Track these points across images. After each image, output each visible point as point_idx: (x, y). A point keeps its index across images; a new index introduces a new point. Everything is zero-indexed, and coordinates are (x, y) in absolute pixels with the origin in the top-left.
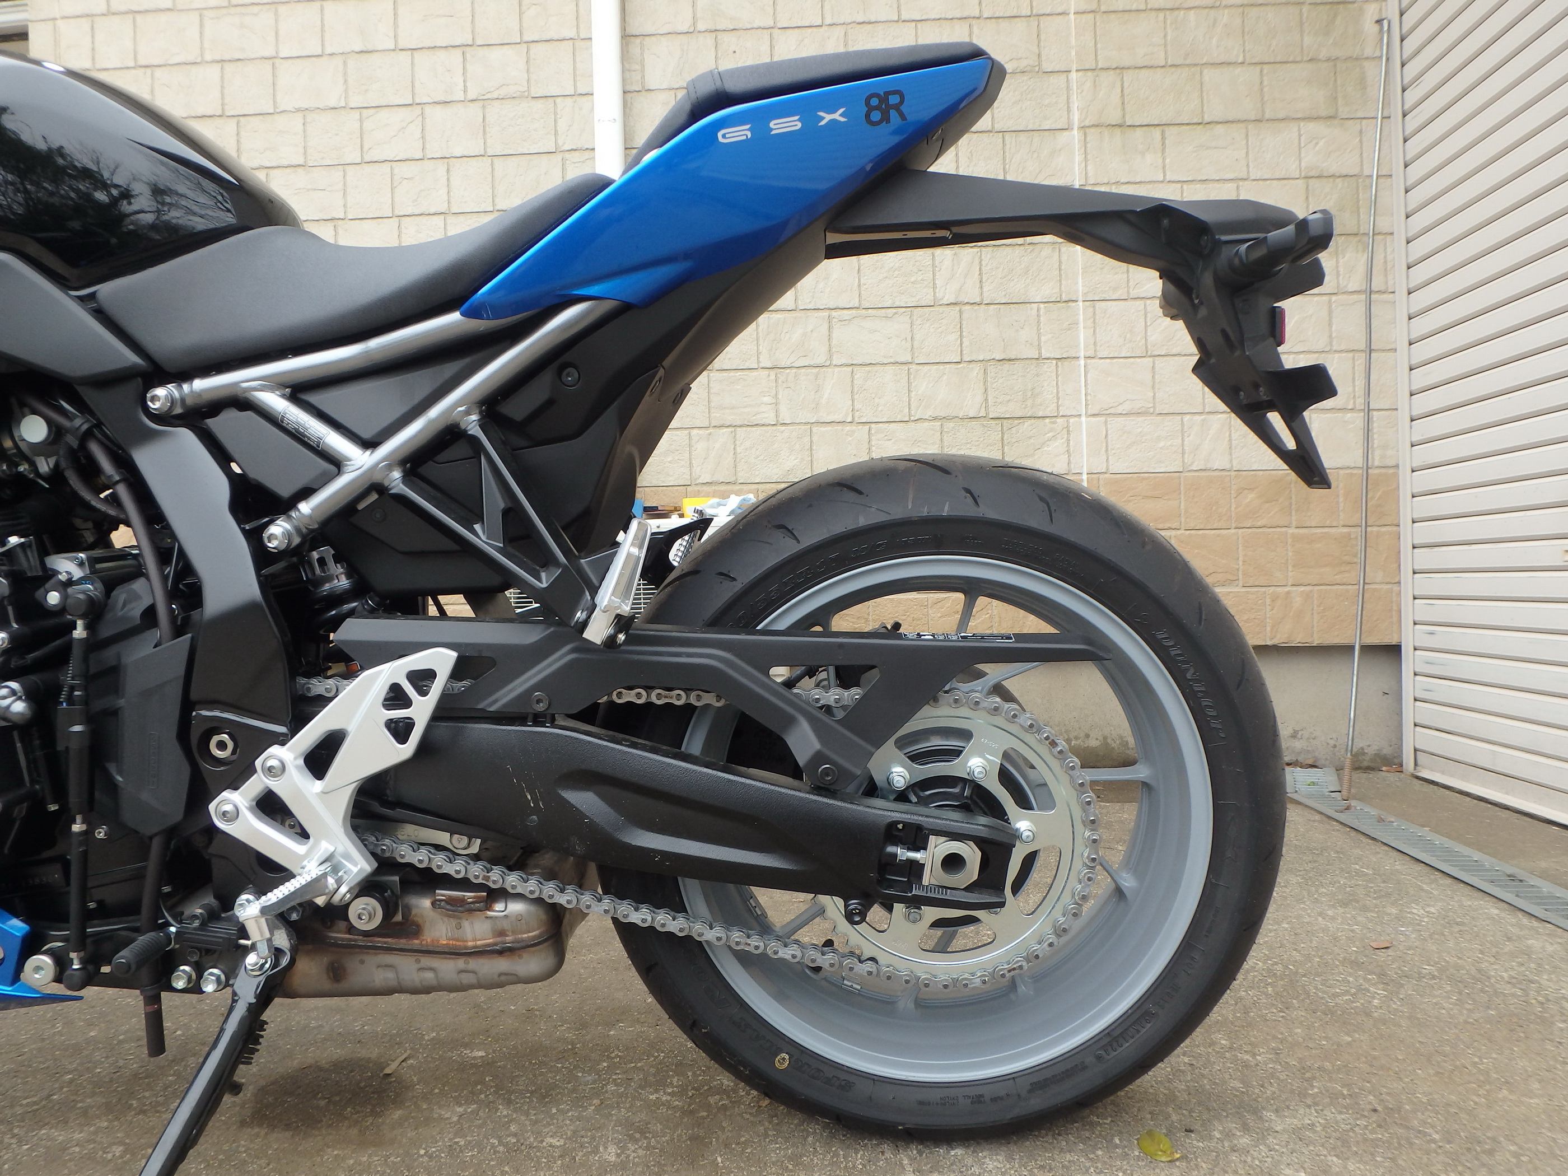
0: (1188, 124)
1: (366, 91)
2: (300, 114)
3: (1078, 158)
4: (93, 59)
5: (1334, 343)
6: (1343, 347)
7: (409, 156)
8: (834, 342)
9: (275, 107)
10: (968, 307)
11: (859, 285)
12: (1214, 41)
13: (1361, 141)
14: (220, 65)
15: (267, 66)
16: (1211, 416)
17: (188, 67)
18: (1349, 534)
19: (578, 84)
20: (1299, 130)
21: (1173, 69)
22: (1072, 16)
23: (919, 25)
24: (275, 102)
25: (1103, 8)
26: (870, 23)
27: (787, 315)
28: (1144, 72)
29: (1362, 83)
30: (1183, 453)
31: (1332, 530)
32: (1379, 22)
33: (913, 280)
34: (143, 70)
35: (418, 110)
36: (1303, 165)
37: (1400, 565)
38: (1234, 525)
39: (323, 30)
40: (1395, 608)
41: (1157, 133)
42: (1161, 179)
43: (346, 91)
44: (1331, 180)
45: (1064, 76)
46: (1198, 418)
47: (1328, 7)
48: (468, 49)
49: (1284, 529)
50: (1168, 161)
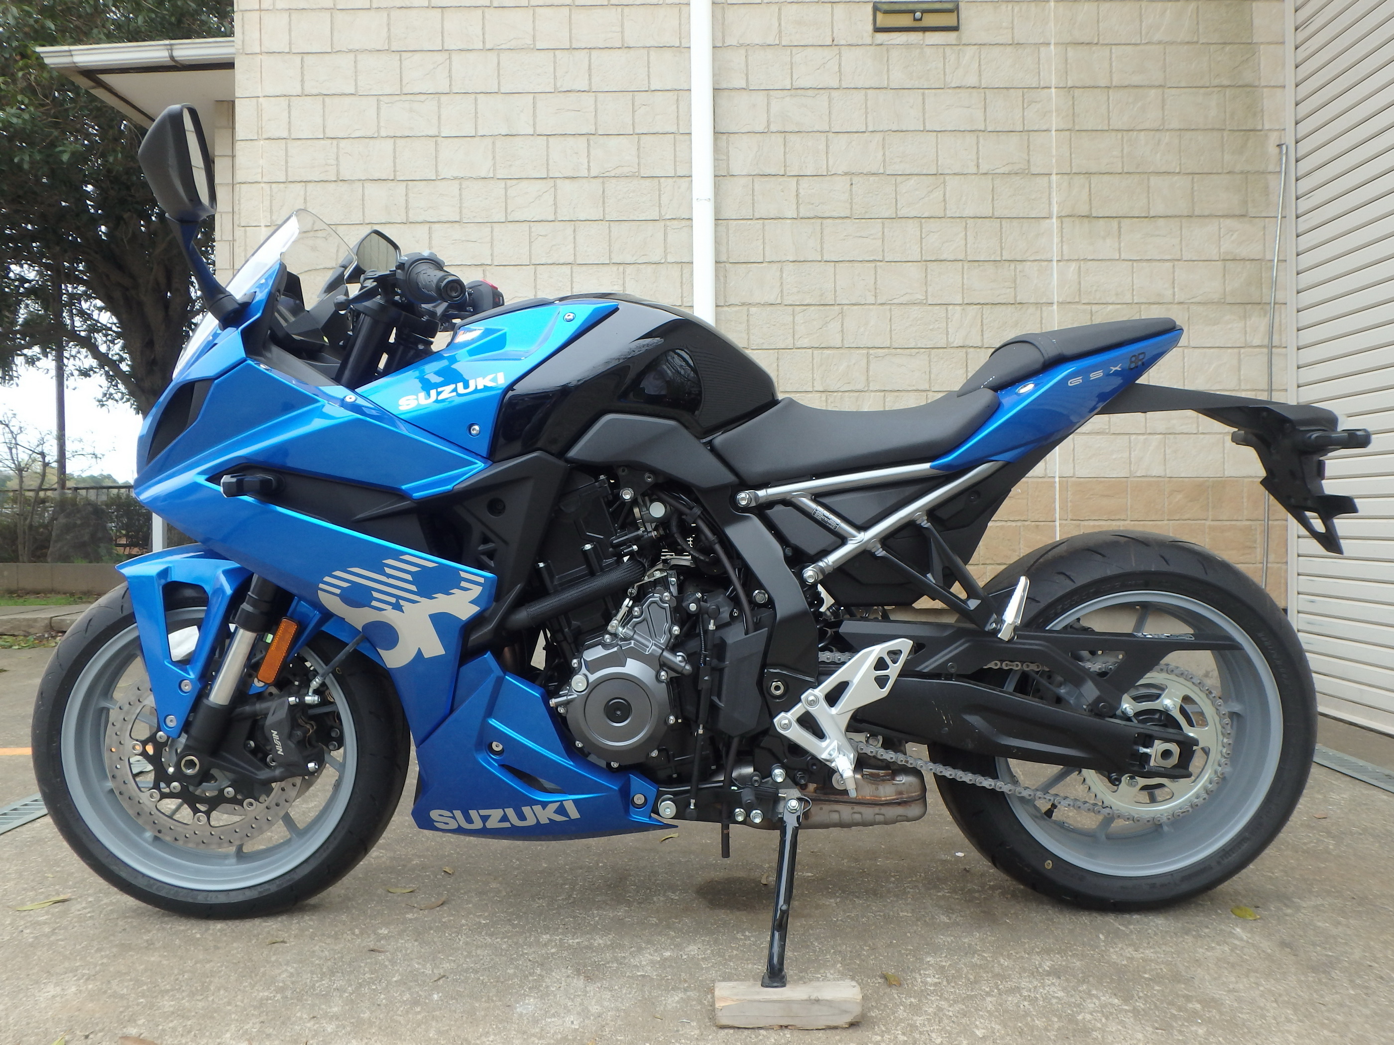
0: (1138, 217)
1: (511, 166)
2: (457, 182)
3: (1056, 240)
4: (289, 131)
5: (1242, 384)
6: (1248, 387)
7: (544, 218)
8: (871, 373)
9: (437, 175)
10: (972, 350)
11: (891, 331)
12: (1159, 155)
13: (1264, 234)
14: (393, 140)
15: (431, 143)
16: (1151, 437)
17: (367, 140)
18: (1251, 526)
19: (678, 168)
20: (1219, 225)
21: (1128, 176)
22: (1053, 133)
23: (939, 134)
24: (437, 171)
25: (1077, 128)
26: (902, 131)
27: (835, 351)
28: (1106, 178)
29: (1266, 191)
30: (1130, 463)
31: (1238, 523)
32: (1280, 146)
33: (931, 327)
34: (330, 141)
35: (551, 183)
36: (1222, 250)
37: (1287, 550)
38: (1166, 518)
39: (476, 117)
40: (1283, 581)
41: (1115, 223)
42: (1117, 257)
43: (494, 164)
44: (1242, 262)
45: (1046, 178)
46: (1142, 438)
47: (1242, 133)
48: (592, 137)
49: (1203, 522)
50: (1122, 244)
